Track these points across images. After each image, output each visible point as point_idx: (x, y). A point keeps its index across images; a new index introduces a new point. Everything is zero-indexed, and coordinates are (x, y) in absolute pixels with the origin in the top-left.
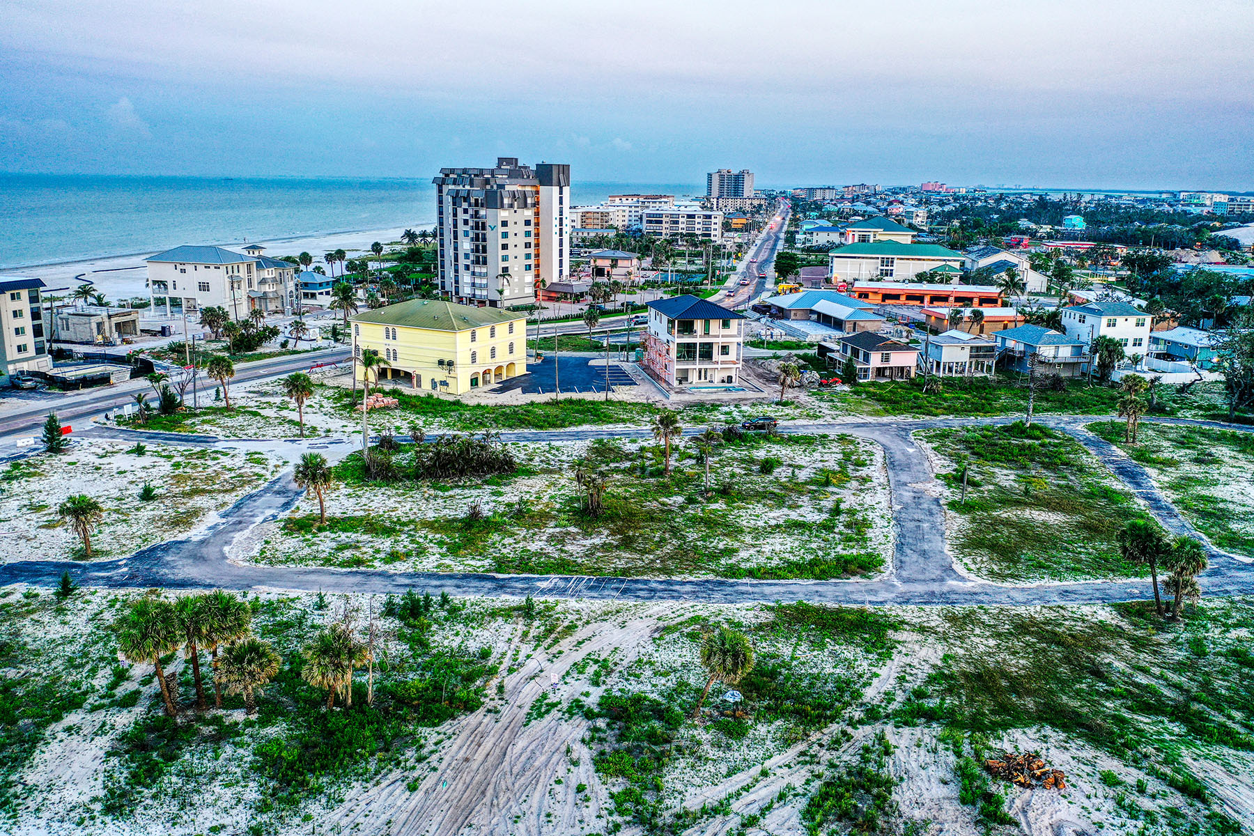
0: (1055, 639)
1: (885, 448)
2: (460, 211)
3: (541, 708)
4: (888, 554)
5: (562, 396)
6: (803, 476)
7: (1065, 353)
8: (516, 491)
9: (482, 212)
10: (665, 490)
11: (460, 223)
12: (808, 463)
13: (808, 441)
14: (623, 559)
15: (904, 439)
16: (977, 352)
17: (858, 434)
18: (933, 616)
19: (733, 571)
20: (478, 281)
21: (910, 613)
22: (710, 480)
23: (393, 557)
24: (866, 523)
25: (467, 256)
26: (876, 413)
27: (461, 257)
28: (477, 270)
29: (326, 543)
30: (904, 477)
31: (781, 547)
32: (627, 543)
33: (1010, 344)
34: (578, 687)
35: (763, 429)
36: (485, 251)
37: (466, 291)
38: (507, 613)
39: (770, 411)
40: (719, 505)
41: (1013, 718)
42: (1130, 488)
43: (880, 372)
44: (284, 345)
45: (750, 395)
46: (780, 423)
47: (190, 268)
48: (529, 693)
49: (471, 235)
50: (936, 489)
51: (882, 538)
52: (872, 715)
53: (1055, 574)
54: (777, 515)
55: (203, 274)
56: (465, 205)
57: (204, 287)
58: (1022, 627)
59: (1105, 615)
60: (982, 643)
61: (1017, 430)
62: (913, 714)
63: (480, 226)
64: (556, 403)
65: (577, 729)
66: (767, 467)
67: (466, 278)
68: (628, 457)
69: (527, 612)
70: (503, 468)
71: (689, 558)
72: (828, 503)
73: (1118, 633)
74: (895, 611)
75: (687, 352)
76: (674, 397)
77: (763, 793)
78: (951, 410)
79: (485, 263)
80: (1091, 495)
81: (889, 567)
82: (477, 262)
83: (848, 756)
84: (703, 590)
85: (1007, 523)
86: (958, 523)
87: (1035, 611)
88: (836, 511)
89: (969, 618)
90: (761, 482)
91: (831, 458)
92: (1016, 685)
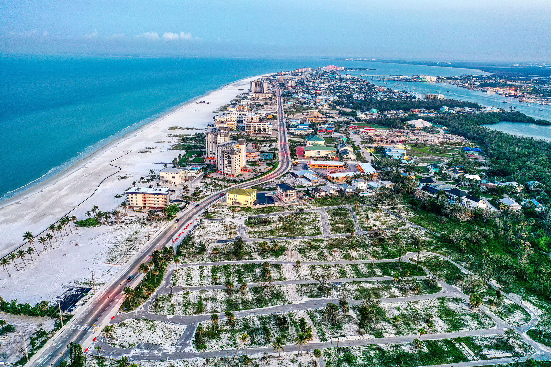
0: (339, 241)
1: (321, 214)
2: (224, 154)
3: (292, 250)
4: (322, 232)
5: (268, 205)
6: (310, 220)
7: (351, 190)
8: (274, 226)
9: (230, 155)
10: (292, 224)
11: (224, 157)
12: (311, 217)
13: (309, 213)
14: (292, 235)
15: (324, 212)
16: (336, 191)
17: (317, 211)
18: (327, 239)
19: (305, 235)
20: (229, 170)
21: (325, 239)
22: (298, 222)
23: (265, 236)
24: (319, 228)
25: (226, 164)
26: (319, 206)
27: (225, 165)
28: (229, 168)
29: (256, 235)
30: (324, 220)
31: (310, 232)
32: (291, 233)
33: (342, 188)
34: (294, 248)
35: (302, 212)
36: (231, 163)
37: (226, 172)
38: (284, 242)
39: (302, 207)
40: (300, 226)
41: (334, 248)
42: (354, 220)
43: (319, 196)
44: (204, 194)
45: (298, 203)
46: (305, 210)
47: (170, 173)
48: (290, 249)
49: (227, 160)
50: (328, 222)
51: (321, 230)
52: (322, 248)
53: (341, 233)
54: (308, 227)
55: (173, 175)
56: (226, 153)
57: (173, 178)
58: (336, 239)
59: (345, 238)
60: (332, 241)
61: (340, 209)
62: (326, 248)
63: (230, 159)
64: (266, 207)
65: (296, 251)
66: (305, 219)
67: (226, 169)
68: (284, 219)
69: (286, 241)
70: (269, 222)
71: (299, 234)
72: (314, 225)
73: (346, 239)
74: (323, 239)
75: (286, 196)
76: (285, 205)
77: (314, 254)
78: (331, 205)
79: (231, 166)
80: (348, 221)
81: (323, 234)
82: (229, 166)
83: (320, 251)
84: (303, 238)
85: (337, 227)
86: (331, 227)
87: (338, 238)
88: (315, 226)
89: (331, 239)
90: (305, 222)
91: (312, 217)
92: (335, 245)
